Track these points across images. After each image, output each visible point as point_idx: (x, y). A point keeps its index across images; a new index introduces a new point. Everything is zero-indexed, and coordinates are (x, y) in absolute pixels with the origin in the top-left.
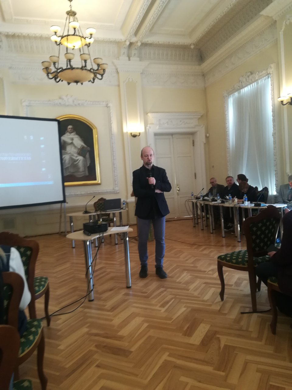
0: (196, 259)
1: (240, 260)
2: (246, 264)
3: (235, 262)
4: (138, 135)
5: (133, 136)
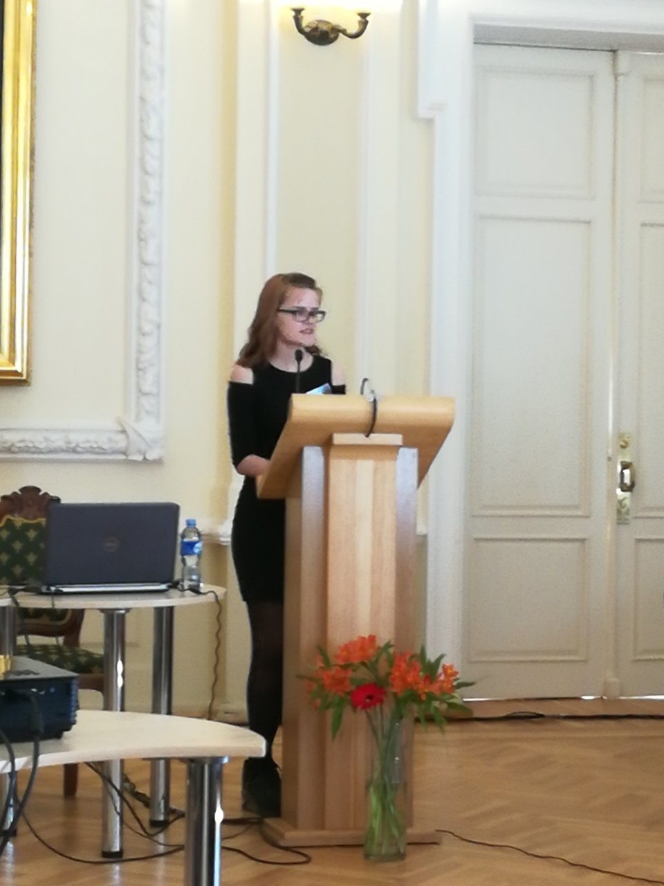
4: (353, 28)
5: (307, 30)
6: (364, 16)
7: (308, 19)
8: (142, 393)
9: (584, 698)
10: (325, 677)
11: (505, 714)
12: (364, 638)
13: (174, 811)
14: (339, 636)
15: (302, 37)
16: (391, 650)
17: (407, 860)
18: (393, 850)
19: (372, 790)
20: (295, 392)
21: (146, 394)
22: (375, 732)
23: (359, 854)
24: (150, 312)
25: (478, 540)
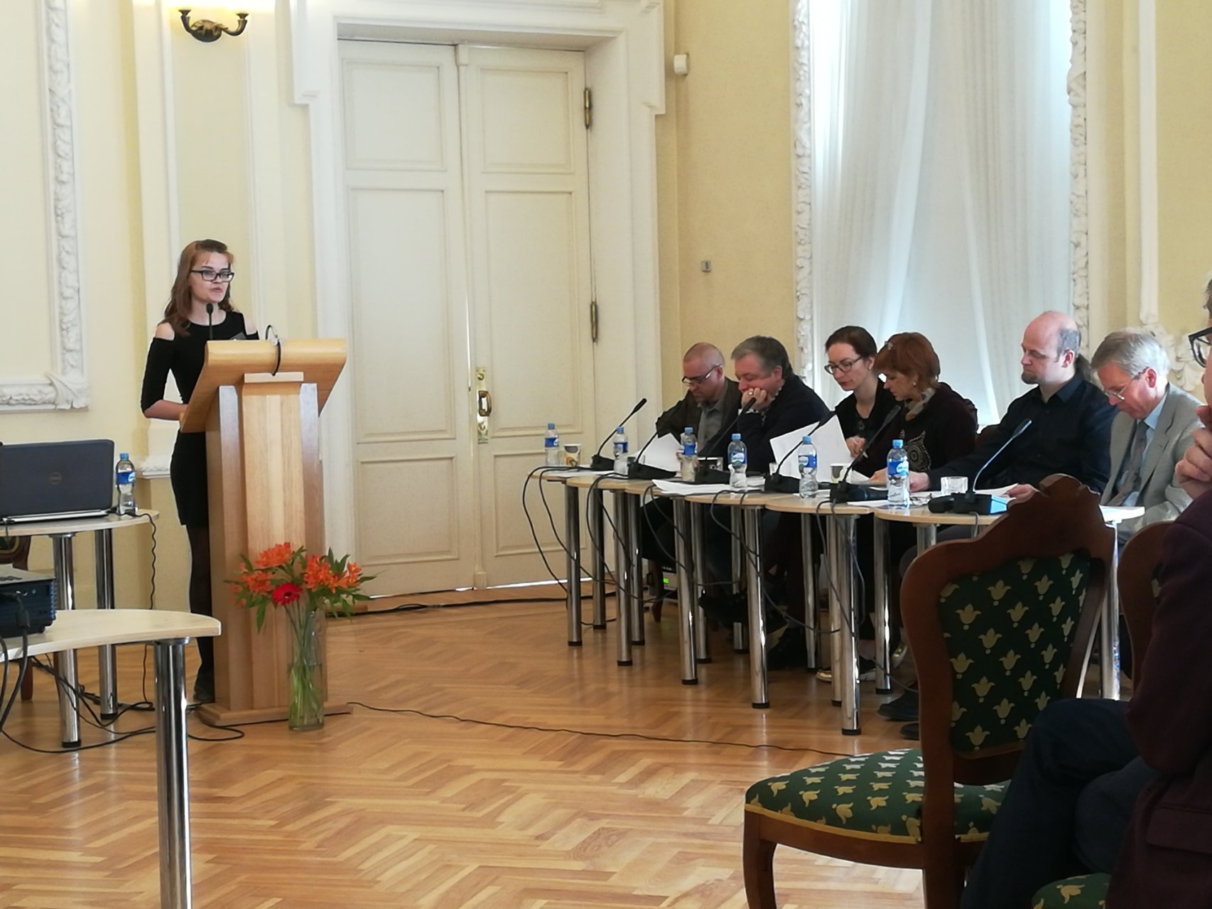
0: (598, 833)
1: (877, 802)
2: (913, 823)
3: (850, 814)
4: (234, 27)
5: (194, 29)
6: (243, 16)
7: (194, 19)
8: (66, 350)
9: (457, 590)
10: (249, 579)
11: (395, 607)
12: (281, 546)
13: (121, 705)
14: (258, 546)
15: (190, 34)
16: (303, 554)
17: (325, 728)
18: (314, 720)
19: (293, 672)
20: (209, 339)
21: (71, 351)
22: (293, 622)
23: (286, 725)
24: (70, 279)
25: (363, 463)
